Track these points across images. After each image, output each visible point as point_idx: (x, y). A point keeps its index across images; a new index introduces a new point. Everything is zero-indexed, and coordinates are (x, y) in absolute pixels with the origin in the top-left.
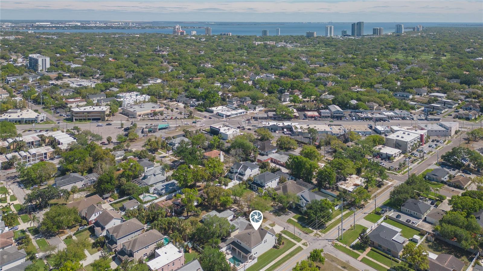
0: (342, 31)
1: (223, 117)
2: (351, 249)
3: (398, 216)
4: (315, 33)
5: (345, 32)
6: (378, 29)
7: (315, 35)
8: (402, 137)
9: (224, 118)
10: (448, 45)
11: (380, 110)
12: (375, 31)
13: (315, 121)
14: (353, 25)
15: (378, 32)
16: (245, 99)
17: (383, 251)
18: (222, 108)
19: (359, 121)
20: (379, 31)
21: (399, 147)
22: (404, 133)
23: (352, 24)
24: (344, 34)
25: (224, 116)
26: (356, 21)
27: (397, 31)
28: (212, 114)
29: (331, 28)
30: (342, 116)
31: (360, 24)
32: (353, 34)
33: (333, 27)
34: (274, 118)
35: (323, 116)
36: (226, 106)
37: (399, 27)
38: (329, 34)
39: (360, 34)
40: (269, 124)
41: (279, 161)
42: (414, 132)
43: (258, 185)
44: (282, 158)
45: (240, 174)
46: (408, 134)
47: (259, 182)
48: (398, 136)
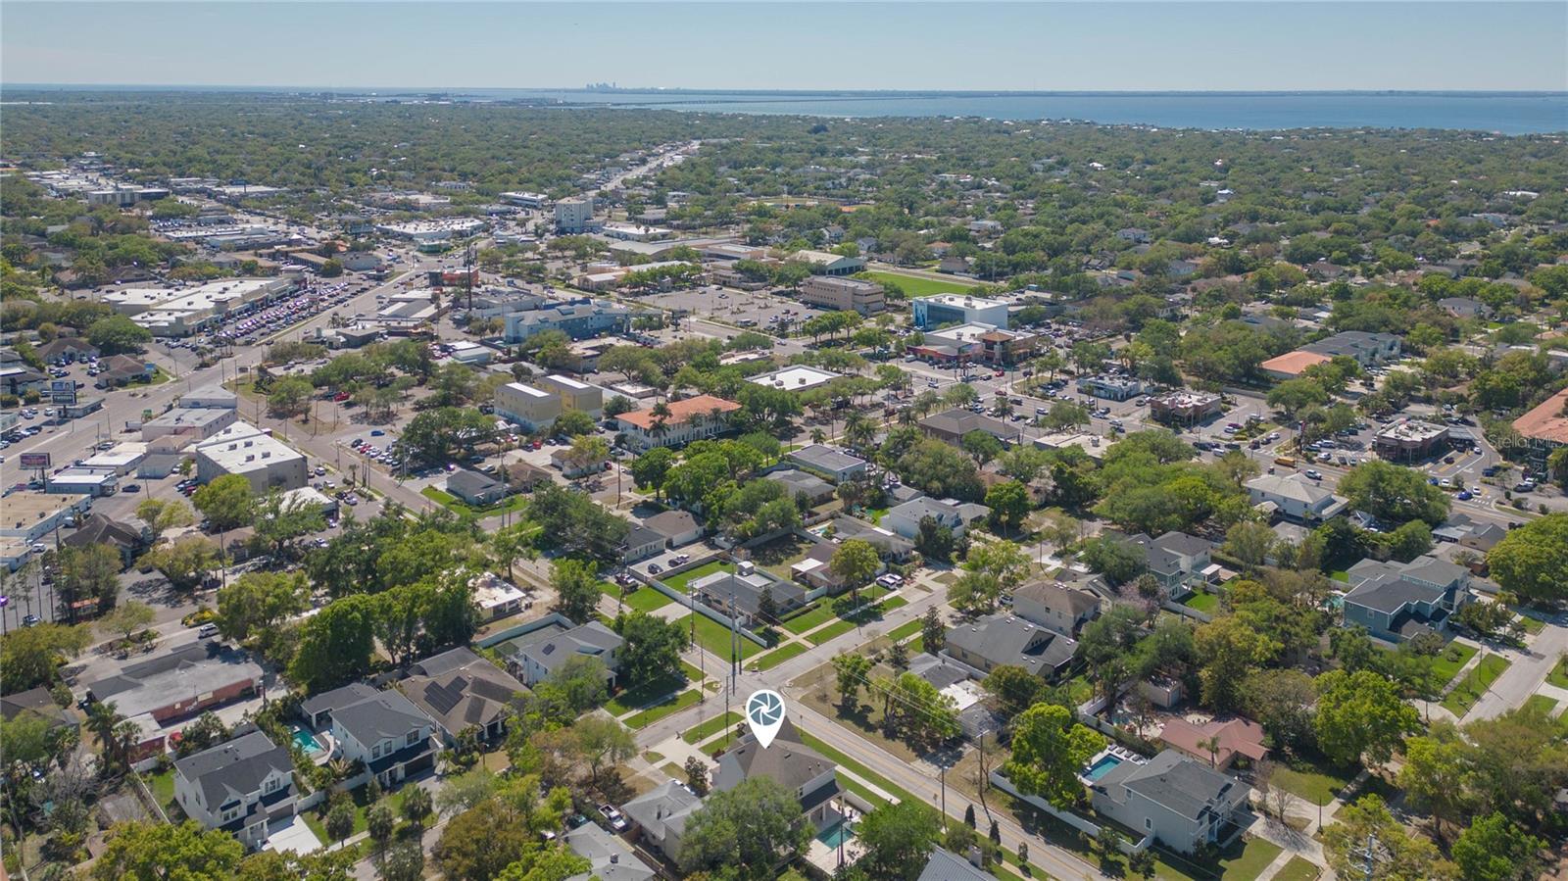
2: (774, 649)
3: (655, 568)
22: (233, 447)
41: (184, 704)
42: (228, 436)
43: (401, 755)
44: (169, 686)
45: (267, 800)
46: (248, 445)
47: (400, 742)
48: (251, 458)
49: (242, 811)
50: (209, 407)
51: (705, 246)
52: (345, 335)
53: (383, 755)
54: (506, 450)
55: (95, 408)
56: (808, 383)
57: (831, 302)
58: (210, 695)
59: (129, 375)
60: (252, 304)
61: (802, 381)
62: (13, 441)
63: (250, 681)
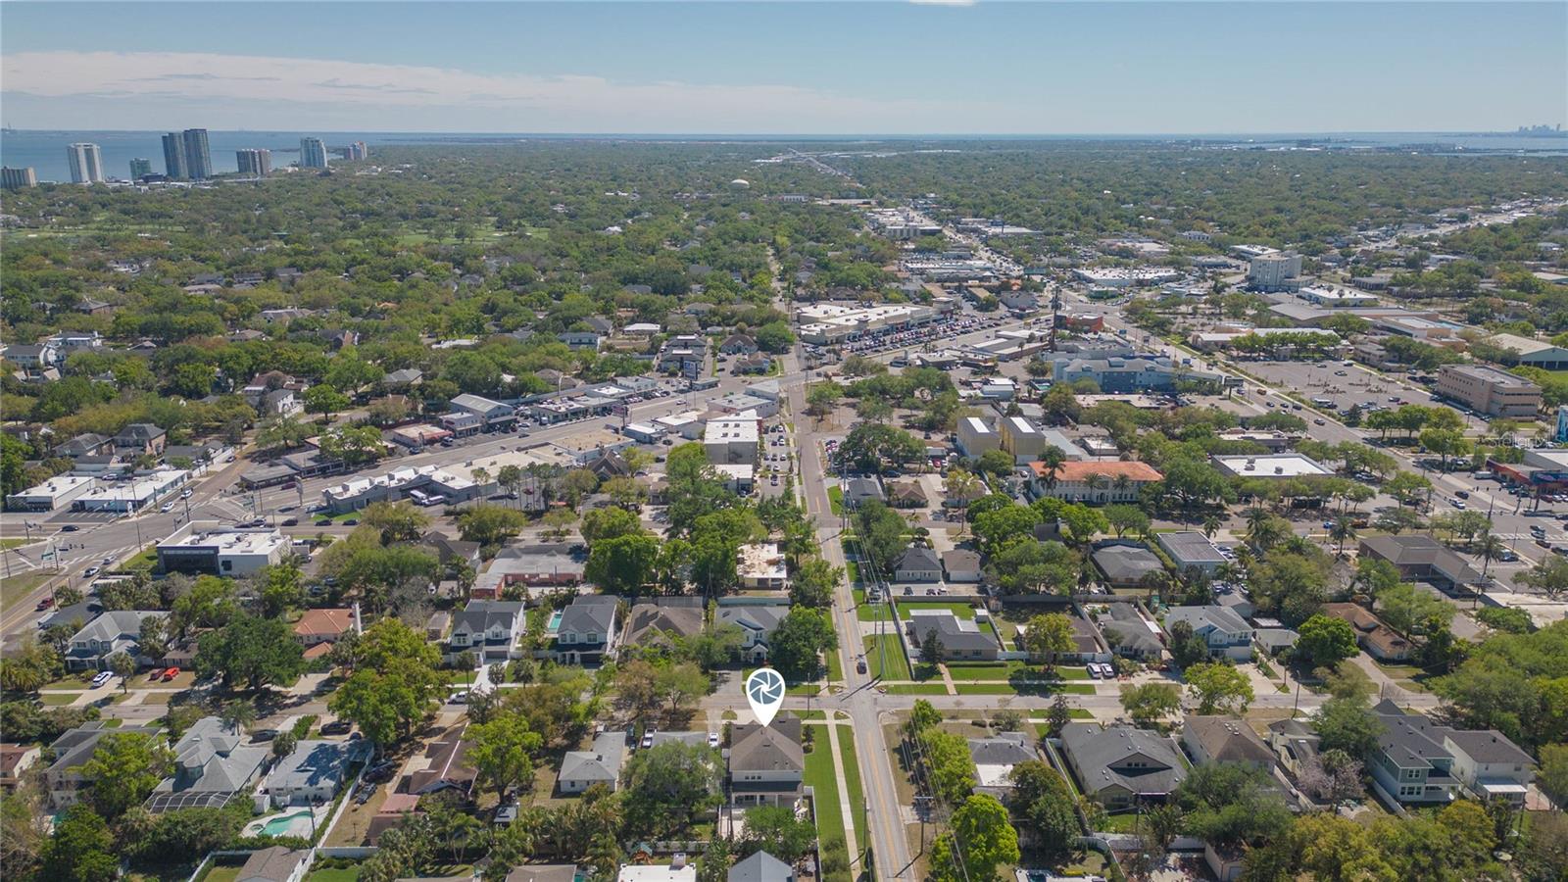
0: (132, 163)
1: (126, 511)
2: (919, 683)
3: (908, 591)
4: (31, 171)
5: (144, 165)
6: (253, 153)
7: (33, 181)
8: (737, 435)
9: (131, 513)
10: (500, 197)
11: (574, 386)
12: (246, 161)
13: (449, 452)
14: (169, 141)
15: (255, 166)
16: (142, 432)
17: (966, 658)
18: (73, 482)
19: (560, 424)
20: (257, 160)
21: (739, 460)
22: (726, 426)
23: (164, 137)
24: (141, 171)
25: (130, 506)
26: (178, 128)
27: (308, 160)
28: (51, 514)
29: (89, 153)
30: (510, 421)
31: (193, 137)
32: (173, 172)
33: (95, 147)
34: (320, 470)
35: (461, 432)
36: (67, 473)
37: (310, 147)
38: (85, 176)
39: (197, 173)
40: (346, 489)
41: (532, 576)
42: (737, 418)
43: (581, 647)
44: (532, 563)
45: (489, 642)
46: (737, 426)
47: (581, 638)
48: (725, 435)
49: (469, 642)
50: (759, 397)
51: (1380, 317)
52: (922, 360)
53: (568, 642)
54: (925, 472)
55: (713, 385)
56: (1284, 474)
57: (1463, 397)
58: (547, 576)
59: (752, 367)
60: (892, 326)
61: (1279, 470)
62: (648, 399)
63: (575, 576)
